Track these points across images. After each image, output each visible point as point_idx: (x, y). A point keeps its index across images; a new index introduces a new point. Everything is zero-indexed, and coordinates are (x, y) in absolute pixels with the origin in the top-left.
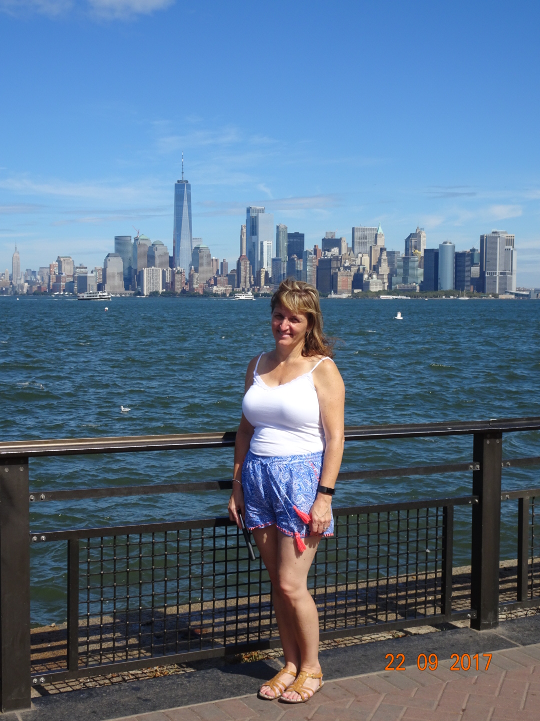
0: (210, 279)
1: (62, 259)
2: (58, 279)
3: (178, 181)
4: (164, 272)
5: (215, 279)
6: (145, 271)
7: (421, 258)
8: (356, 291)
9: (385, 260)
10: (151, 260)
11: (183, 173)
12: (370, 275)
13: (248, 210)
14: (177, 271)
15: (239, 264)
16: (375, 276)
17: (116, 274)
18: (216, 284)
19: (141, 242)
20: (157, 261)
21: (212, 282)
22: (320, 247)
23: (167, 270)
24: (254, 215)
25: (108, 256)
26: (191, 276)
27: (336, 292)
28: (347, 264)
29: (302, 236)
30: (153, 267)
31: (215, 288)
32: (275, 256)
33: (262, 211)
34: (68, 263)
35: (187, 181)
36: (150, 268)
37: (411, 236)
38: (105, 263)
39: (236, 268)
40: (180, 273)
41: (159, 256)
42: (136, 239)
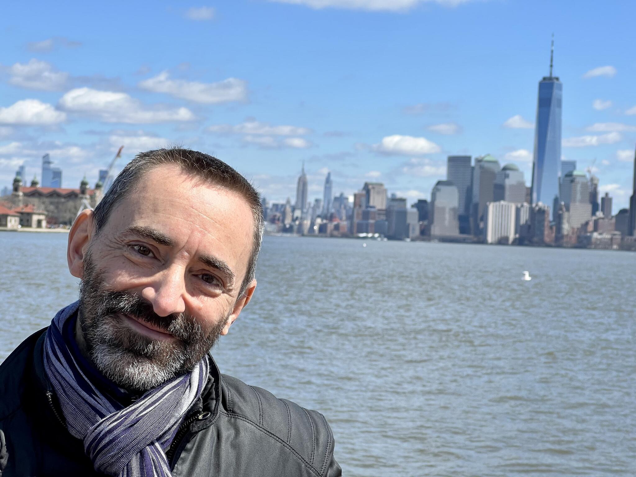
0: (587, 223)
1: (370, 187)
2: (366, 215)
3: (545, 79)
4: (518, 211)
5: (596, 223)
6: (492, 208)
10: (499, 191)
11: (551, 66)
14: (537, 208)
17: (447, 210)
18: (596, 229)
19: (486, 165)
20: (507, 193)
21: (591, 227)
23: (522, 206)
25: (439, 183)
26: (559, 217)
30: (502, 202)
31: (595, 235)
34: (378, 193)
35: (557, 79)
36: (497, 203)
38: (434, 195)
40: (542, 212)
41: (512, 186)
42: (479, 161)
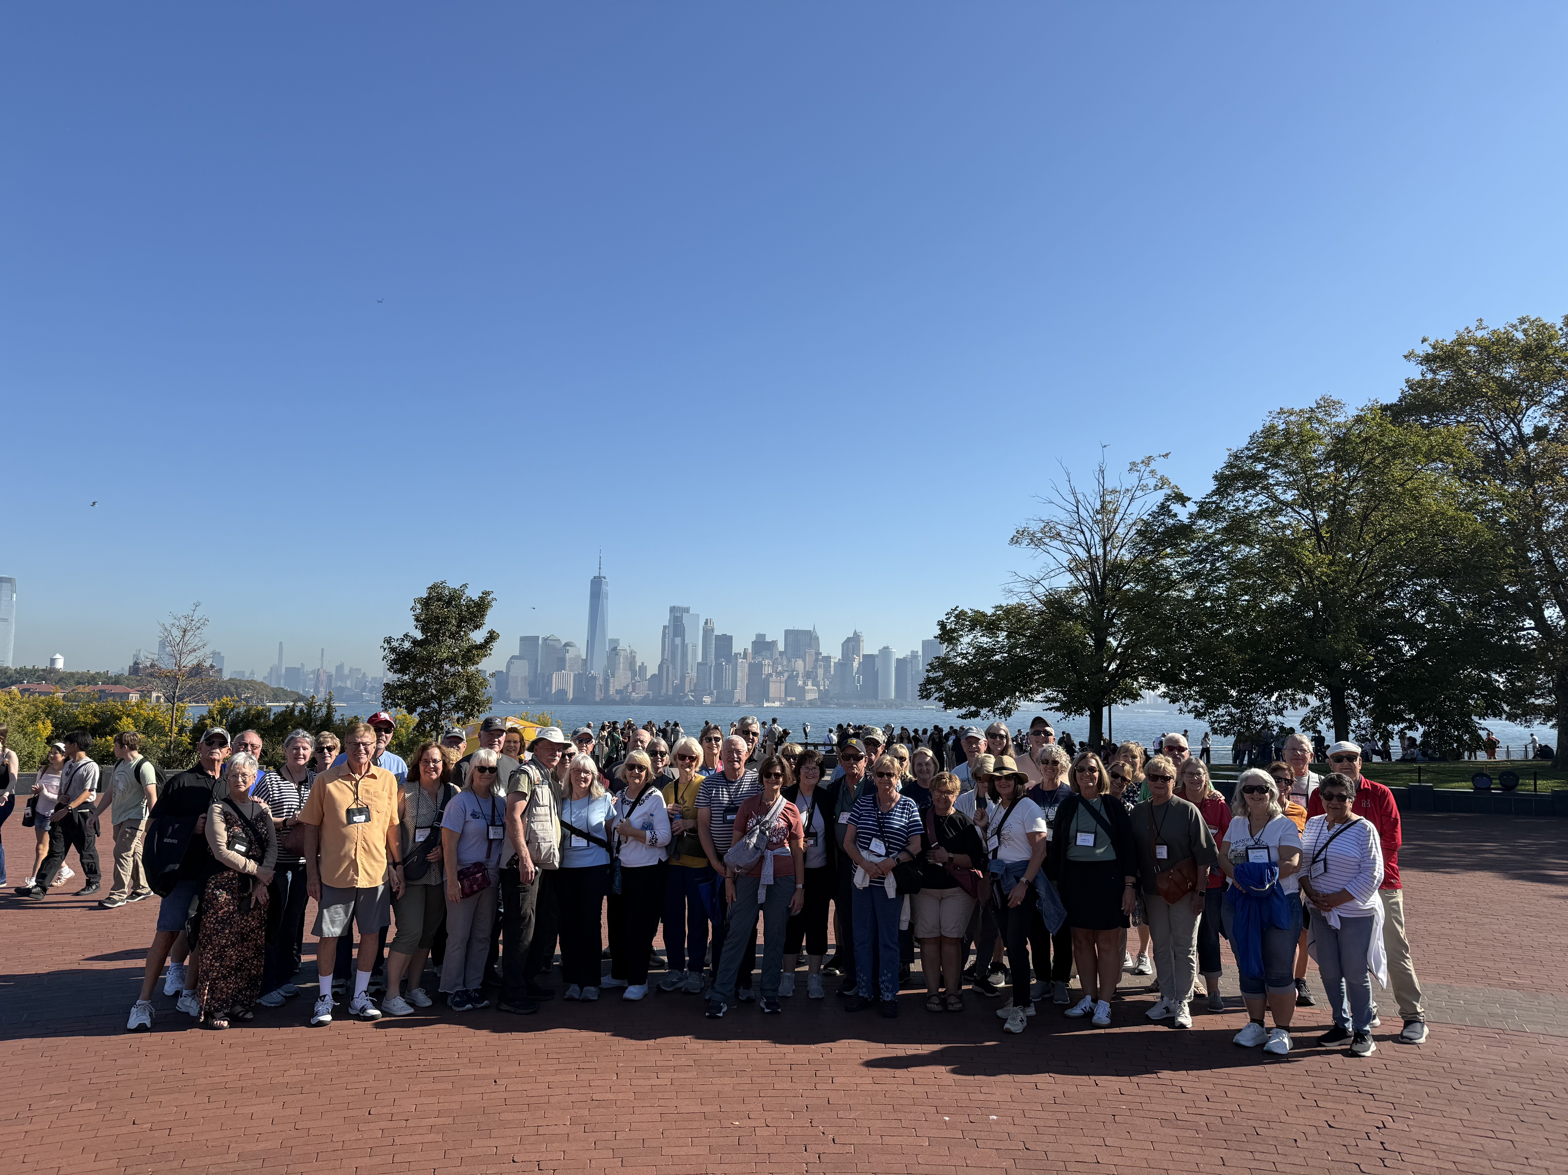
0: (628, 686)
3: (595, 577)
4: (575, 677)
5: (634, 685)
6: (555, 675)
7: (860, 663)
8: (789, 699)
9: (820, 666)
10: (561, 664)
11: (600, 568)
12: (805, 683)
13: (673, 609)
14: (590, 675)
15: (660, 667)
16: (810, 683)
17: (519, 679)
19: (551, 643)
20: (568, 665)
21: (630, 689)
22: (750, 651)
23: (579, 673)
24: (678, 614)
25: (513, 657)
26: (607, 682)
27: (768, 701)
28: (780, 668)
29: (731, 638)
30: (563, 671)
32: (700, 660)
33: (687, 610)
35: (604, 577)
36: (560, 672)
37: (849, 640)
38: (508, 666)
39: (657, 673)
40: (594, 678)
41: (570, 659)
42: (545, 640)
